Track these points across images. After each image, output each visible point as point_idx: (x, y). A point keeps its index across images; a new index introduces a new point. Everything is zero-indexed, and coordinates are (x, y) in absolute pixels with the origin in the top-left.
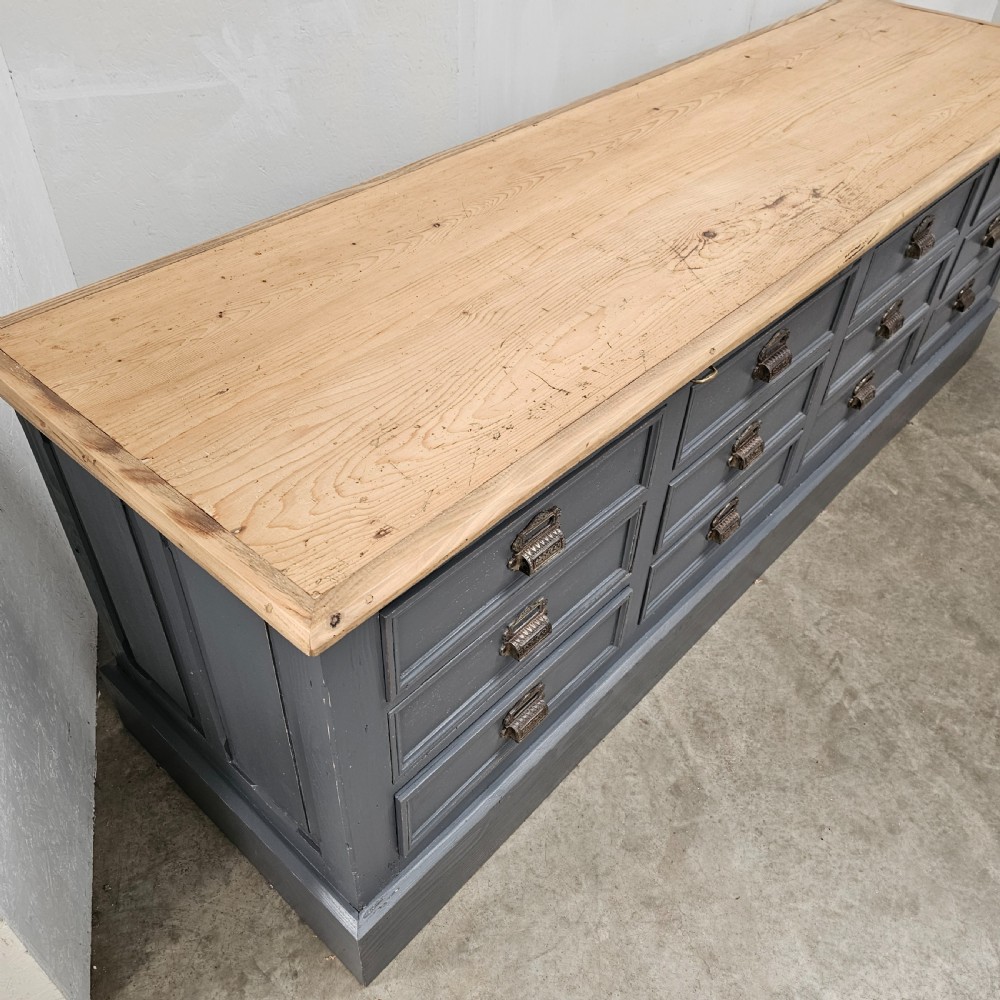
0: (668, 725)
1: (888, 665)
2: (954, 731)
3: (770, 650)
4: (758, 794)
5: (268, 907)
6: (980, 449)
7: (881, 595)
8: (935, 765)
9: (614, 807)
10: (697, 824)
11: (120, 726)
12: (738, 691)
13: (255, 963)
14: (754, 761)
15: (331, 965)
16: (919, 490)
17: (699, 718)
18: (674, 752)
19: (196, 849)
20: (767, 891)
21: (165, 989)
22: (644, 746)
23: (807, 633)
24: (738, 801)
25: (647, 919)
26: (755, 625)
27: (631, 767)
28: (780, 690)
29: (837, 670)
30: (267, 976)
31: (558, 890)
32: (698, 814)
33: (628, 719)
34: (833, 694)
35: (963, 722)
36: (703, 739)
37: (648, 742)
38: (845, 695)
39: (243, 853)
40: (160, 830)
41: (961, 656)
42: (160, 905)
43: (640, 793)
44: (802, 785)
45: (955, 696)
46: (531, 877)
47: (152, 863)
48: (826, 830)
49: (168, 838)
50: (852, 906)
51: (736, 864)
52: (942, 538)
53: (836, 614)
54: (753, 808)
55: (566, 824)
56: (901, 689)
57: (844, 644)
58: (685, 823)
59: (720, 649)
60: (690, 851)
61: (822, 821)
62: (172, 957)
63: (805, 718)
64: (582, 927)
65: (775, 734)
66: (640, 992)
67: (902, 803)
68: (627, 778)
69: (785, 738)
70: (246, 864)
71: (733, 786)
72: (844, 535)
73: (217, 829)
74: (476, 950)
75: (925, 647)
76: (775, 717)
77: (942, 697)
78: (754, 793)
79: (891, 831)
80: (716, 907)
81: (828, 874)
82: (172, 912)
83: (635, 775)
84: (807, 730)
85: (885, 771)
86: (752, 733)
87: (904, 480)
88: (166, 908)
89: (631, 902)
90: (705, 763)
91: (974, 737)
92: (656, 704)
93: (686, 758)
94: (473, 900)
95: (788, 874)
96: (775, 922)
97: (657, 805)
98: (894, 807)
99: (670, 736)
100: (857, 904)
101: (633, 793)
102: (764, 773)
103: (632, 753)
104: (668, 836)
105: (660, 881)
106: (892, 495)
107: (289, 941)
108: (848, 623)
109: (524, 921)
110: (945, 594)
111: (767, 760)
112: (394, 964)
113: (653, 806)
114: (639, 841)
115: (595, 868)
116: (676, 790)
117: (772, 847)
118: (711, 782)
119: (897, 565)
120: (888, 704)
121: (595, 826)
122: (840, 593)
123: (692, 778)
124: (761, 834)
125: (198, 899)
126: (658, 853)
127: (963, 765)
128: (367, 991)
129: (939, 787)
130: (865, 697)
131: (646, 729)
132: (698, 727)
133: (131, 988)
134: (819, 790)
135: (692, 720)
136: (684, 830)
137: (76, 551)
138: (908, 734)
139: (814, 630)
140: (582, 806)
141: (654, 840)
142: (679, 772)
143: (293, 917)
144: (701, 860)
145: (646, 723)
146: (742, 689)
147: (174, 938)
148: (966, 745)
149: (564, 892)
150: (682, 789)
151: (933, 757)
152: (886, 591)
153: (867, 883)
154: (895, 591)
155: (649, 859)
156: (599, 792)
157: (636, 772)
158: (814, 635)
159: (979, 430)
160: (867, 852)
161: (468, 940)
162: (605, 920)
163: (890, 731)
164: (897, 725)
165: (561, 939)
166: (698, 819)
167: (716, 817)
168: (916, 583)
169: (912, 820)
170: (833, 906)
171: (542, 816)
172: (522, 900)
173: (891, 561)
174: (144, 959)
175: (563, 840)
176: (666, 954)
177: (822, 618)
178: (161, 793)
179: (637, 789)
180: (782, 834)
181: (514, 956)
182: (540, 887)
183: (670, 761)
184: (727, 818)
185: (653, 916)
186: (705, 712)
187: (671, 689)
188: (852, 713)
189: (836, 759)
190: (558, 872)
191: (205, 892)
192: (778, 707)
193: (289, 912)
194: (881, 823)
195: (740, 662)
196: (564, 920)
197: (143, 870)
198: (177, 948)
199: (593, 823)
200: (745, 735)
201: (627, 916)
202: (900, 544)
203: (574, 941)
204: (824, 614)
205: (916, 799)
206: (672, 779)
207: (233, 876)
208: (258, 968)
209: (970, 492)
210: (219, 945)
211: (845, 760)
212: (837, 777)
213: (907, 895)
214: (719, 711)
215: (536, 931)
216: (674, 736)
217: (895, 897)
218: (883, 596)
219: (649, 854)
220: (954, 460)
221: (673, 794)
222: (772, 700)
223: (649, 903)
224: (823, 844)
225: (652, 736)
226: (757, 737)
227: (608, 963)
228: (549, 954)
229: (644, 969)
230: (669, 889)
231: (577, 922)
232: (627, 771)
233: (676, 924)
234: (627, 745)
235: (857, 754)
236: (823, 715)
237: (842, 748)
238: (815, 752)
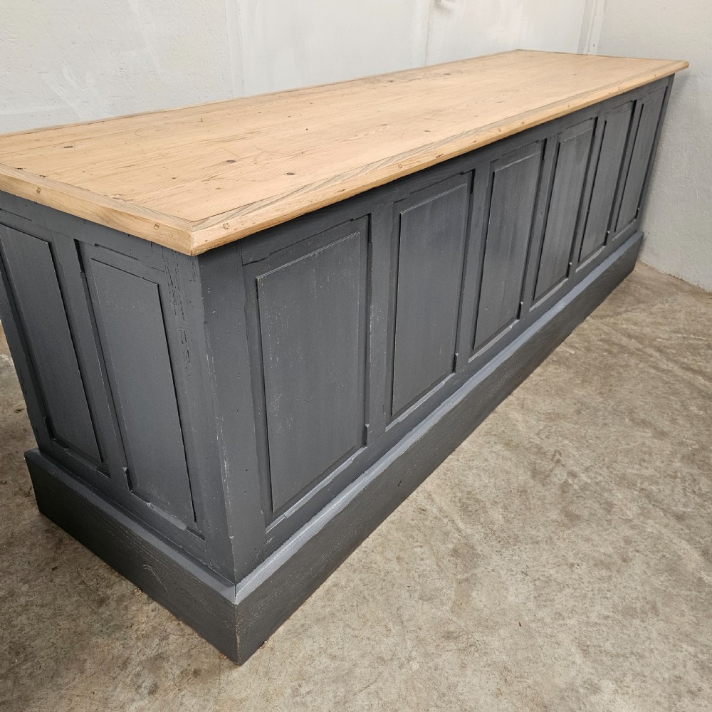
0: (441, 510)
1: (595, 454)
2: (652, 490)
3: (507, 453)
4: (519, 548)
5: (120, 686)
6: (622, 324)
7: (578, 412)
8: (644, 513)
9: (408, 571)
10: (476, 575)
12: (489, 482)
14: (511, 526)
16: (588, 350)
17: (464, 503)
18: (449, 527)
19: (53, 649)
20: (540, 614)
22: (425, 526)
23: (531, 440)
24: (504, 555)
25: (448, 648)
26: (493, 439)
27: (417, 541)
28: (520, 478)
29: (558, 461)
31: (372, 637)
32: (475, 568)
34: (559, 476)
35: (657, 483)
36: (470, 516)
37: (427, 523)
38: (568, 476)
40: (19, 638)
41: (644, 444)
42: (20, 697)
43: (427, 558)
44: (551, 538)
45: (647, 468)
46: (348, 630)
47: (12, 665)
48: (576, 566)
49: (27, 643)
50: (608, 617)
51: (511, 599)
52: (611, 375)
53: (550, 427)
54: (517, 558)
55: (371, 588)
56: (608, 468)
57: (560, 444)
58: (467, 575)
59: (471, 456)
60: (474, 594)
61: (571, 561)
63: (542, 494)
64: (395, 663)
65: (523, 507)
66: (453, 705)
67: (628, 541)
68: (415, 549)
69: (531, 509)
71: (499, 545)
72: (544, 379)
74: (308, 693)
75: (617, 440)
76: (520, 495)
77: (637, 469)
78: (515, 547)
79: (624, 560)
80: (502, 632)
81: (585, 596)
82: (31, 702)
83: (421, 546)
84: (546, 501)
85: (609, 521)
86: (505, 508)
87: (577, 345)
88: (25, 700)
89: (434, 637)
90: (475, 533)
91: (667, 492)
92: (429, 497)
93: (459, 530)
95: (553, 600)
96: (551, 636)
97: (442, 566)
98: (622, 544)
99: (444, 517)
100: (611, 614)
101: (422, 559)
102: (520, 533)
103: (417, 532)
104: (455, 585)
105: (454, 619)
106: (571, 354)
108: (560, 432)
109: (347, 665)
110: (623, 407)
111: (521, 525)
113: (439, 566)
114: (433, 593)
115: (400, 616)
116: (455, 552)
117: (537, 583)
118: (480, 544)
119: (585, 394)
120: (600, 478)
121: (396, 586)
122: (549, 414)
123: (466, 544)
124: (527, 575)
125: (55, 688)
126: (449, 599)
127: (665, 511)
129: (651, 527)
130: (583, 475)
131: (424, 515)
132: (464, 508)
134: (564, 539)
135: (459, 505)
136: (467, 580)
138: (620, 496)
139: (536, 437)
140: (383, 573)
141: (445, 590)
142: (455, 541)
144: (484, 599)
145: (424, 510)
146: (492, 480)
148: (663, 497)
149: (377, 638)
150: (459, 551)
151: (642, 508)
152: (582, 409)
153: (615, 598)
154: (587, 409)
155: (443, 604)
156: (395, 562)
158: (537, 440)
159: (619, 314)
160: (610, 578)
161: (300, 686)
162: (414, 654)
163: (606, 494)
164: (610, 491)
165: (380, 673)
166: (475, 571)
167: (490, 568)
169: (637, 551)
170: (594, 618)
172: (342, 648)
173: (580, 392)
175: (371, 600)
176: (469, 672)
177: (541, 430)
179: (424, 556)
180: (542, 573)
181: (341, 692)
182: (356, 637)
183: (447, 534)
184: (498, 568)
185: (452, 645)
186: (468, 498)
187: (439, 486)
188: (576, 487)
189: (572, 518)
190: (370, 624)
191: (60, 681)
192: (521, 489)
194: (615, 556)
195: (486, 463)
196: (381, 660)
199: (394, 584)
200: (501, 510)
201: (431, 649)
202: (583, 381)
203: (390, 674)
204: (541, 428)
205: (636, 536)
206: (451, 546)
207: (88, 665)
209: (623, 349)
211: (578, 517)
212: (575, 529)
213: (647, 603)
214: (478, 496)
215: (358, 671)
216: (447, 517)
217: (639, 605)
218: (580, 413)
219: (442, 601)
220: (607, 331)
221: (453, 556)
222: (516, 485)
223: (448, 636)
225: (430, 518)
226: (510, 509)
227: (421, 686)
228: (371, 687)
229: (453, 687)
230: (463, 624)
231: (392, 659)
232: (415, 545)
233: (472, 649)
234: (412, 527)
235: (586, 513)
236: (555, 490)
237: (574, 510)
238: (555, 515)
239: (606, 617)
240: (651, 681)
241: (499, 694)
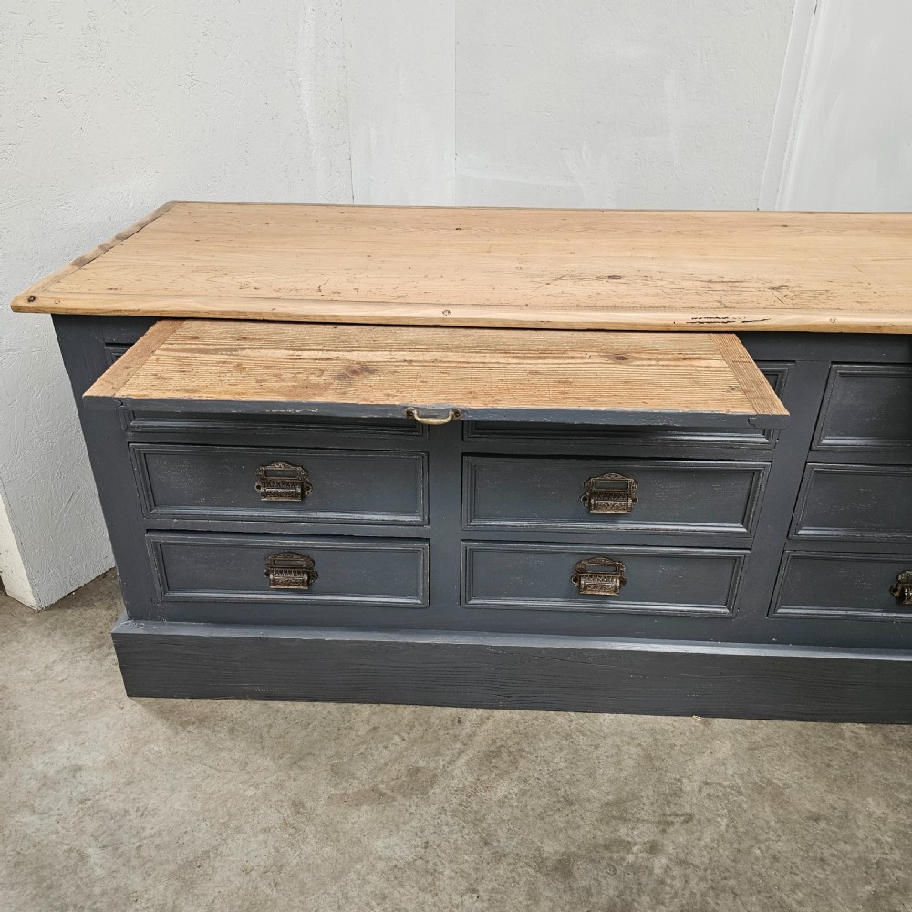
0: (471, 736)
1: (729, 864)
3: (630, 764)
4: (464, 827)
7: (815, 818)
9: (363, 743)
10: (395, 800)
12: (557, 763)
14: (496, 809)
17: (499, 752)
18: (449, 753)
20: (373, 878)
21: (77, 623)
22: (435, 731)
23: (685, 780)
24: (443, 817)
25: (282, 810)
26: (646, 740)
27: (409, 734)
28: (593, 791)
29: (670, 824)
31: (266, 749)
32: (404, 796)
33: (453, 710)
34: (635, 832)
36: (482, 764)
37: (442, 732)
43: (390, 751)
44: (505, 855)
46: (265, 729)
48: (475, 895)
51: (379, 844)
53: (740, 793)
54: (447, 830)
55: (324, 724)
56: (712, 888)
57: (710, 815)
58: (389, 792)
59: (589, 730)
60: (364, 808)
61: (481, 888)
62: (97, 614)
63: (581, 823)
64: (246, 777)
65: (540, 809)
66: (218, 837)
68: (396, 737)
69: (543, 819)
71: (455, 806)
72: (855, 754)
74: (189, 732)
75: (797, 886)
76: (559, 801)
78: (463, 824)
80: (328, 849)
83: (404, 740)
84: (570, 832)
86: (523, 793)
89: (289, 794)
90: (459, 777)
92: (482, 721)
93: (451, 762)
94: (224, 710)
95: (402, 885)
96: (347, 898)
97: (389, 766)
99: (462, 742)
101: (386, 747)
102: (490, 821)
103: (422, 728)
104: (367, 787)
105: (322, 802)
108: (740, 807)
109: (229, 744)
111: (506, 818)
112: (153, 700)
113: (386, 764)
114: (346, 772)
115: (301, 759)
116: (415, 771)
117: (419, 862)
118: (444, 789)
119: (878, 814)
120: (678, 884)
121: (337, 741)
122: (771, 784)
123: (435, 776)
124: (426, 847)
126: (346, 789)
128: (124, 698)
130: (664, 860)
131: (453, 725)
132: (491, 755)
134: (513, 870)
135: (493, 748)
136: (382, 795)
139: (696, 784)
140: (347, 725)
141: (355, 781)
142: (433, 765)
144: (363, 819)
145: (459, 722)
146: (563, 765)
147: (109, 608)
149: (267, 753)
150: (419, 774)
152: (827, 819)
154: (839, 827)
155: (337, 785)
156: (368, 728)
157: (406, 739)
158: (690, 787)
161: (193, 724)
162: (263, 786)
163: (646, 899)
164: (660, 903)
166: (399, 798)
167: (413, 809)
168: (877, 841)
171: (320, 708)
172: (244, 734)
173: (874, 805)
174: (90, 605)
175: (309, 730)
176: (261, 837)
177: (720, 785)
179: (392, 748)
180: (438, 863)
181: (198, 752)
182: (261, 737)
183: (438, 754)
184: (418, 817)
185: (288, 812)
186: (510, 752)
187: (509, 721)
188: (630, 858)
189: (561, 868)
190: (281, 740)
192: (572, 798)
195: (590, 749)
196: (245, 766)
198: (104, 613)
199: (338, 738)
200: (516, 790)
203: (232, 778)
204: (726, 783)
206: (422, 763)
211: (568, 875)
212: (541, 878)
214: (522, 761)
215: (225, 754)
216: (465, 745)
218: (816, 820)
219: (340, 784)
221: (408, 771)
222: (575, 791)
223: (297, 805)
224: (457, 899)
225: (450, 731)
226: (524, 799)
227: (229, 806)
228: (213, 771)
229: (238, 830)
230: (319, 811)
231: (249, 772)
232: (402, 734)
233: (292, 830)
234: (427, 722)
235: (584, 883)
236: (602, 835)
237: (580, 868)
238: (551, 848)
241: (246, 871)
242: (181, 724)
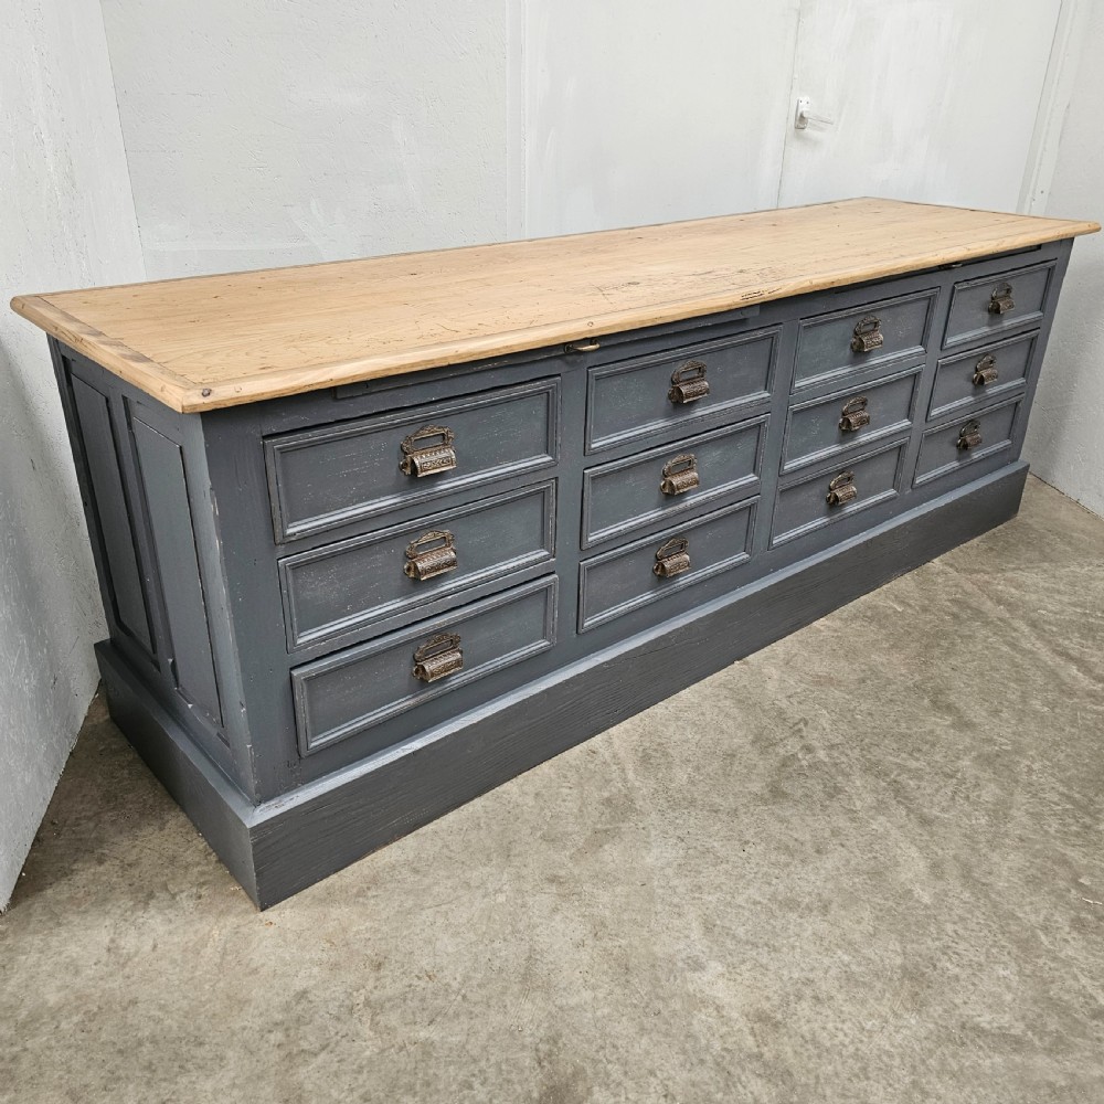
0: (615, 756)
1: (854, 732)
2: (909, 784)
3: (735, 711)
4: (689, 813)
5: (192, 849)
6: (999, 584)
7: (862, 681)
8: (880, 808)
9: (542, 809)
10: (620, 828)
11: (108, 716)
12: (693, 738)
13: (166, 885)
14: (693, 788)
15: (234, 893)
16: (925, 610)
17: (648, 754)
18: (615, 776)
19: (142, 804)
20: (675, 882)
21: (80, 895)
22: (586, 768)
23: (776, 702)
24: (667, 816)
25: (547, 890)
26: (725, 692)
27: (569, 782)
28: (735, 740)
29: (800, 730)
30: (173, 896)
31: (468, 862)
32: (623, 821)
33: (578, 749)
34: (789, 747)
35: (920, 778)
36: (647, 769)
38: (802, 748)
39: (183, 809)
40: (116, 788)
41: (932, 732)
42: (96, 838)
43: (571, 801)
44: (736, 810)
45: (918, 760)
46: (445, 850)
47: (100, 810)
48: (750, 844)
49: (121, 794)
50: (760, 903)
51: (649, 860)
52: (939, 645)
53: (812, 691)
54: (681, 822)
55: (491, 817)
56: (862, 750)
57: (813, 713)
58: (609, 826)
59: (685, 707)
60: (606, 847)
61: (748, 838)
62: (94, 874)
63: (754, 762)
64: (482, 891)
65: (720, 772)
66: (523, 943)
67: (835, 833)
68: (562, 790)
69: (729, 775)
70: (183, 818)
71: (666, 805)
72: (838, 636)
73: (166, 792)
74: (374, 897)
75: (897, 721)
76: (725, 759)
77: (903, 759)
78: (685, 811)
79: (818, 852)
80: (618, 889)
81: (743, 877)
82: (105, 844)
83: (570, 788)
84: (754, 771)
85: (824, 808)
86: (697, 768)
87: (911, 602)
88: (101, 841)
89: (537, 877)
90: (643, 786)
91: (929, 791)
92: (609, 740)
93: (625, 780)
94: (383, 862)
95: (701, 872)
96: (676, 906)
97: (585, 811)
98: (827, 834)
99: (615, 764)
100: (765, 901)
102: (699, 798)
103: (574, 773)
104: (589, 833)
105: (570, 865)
106: (896, 611)
107: (202, 873)
108: (821, 699)
109: (427, 881)
110: (929, 685)
111: (707, 789)
112: (294, 898)
113: (581, 811)
114: (559, 835)
115: (509, 850)
116: (608, 802)
117: (691, 851)
118: (644, 800)
119: (885, 661)
120: (844, 759)
121: (519, 821)
122: (820, 677)
123: (626, 796)
124: (683, 841)
125: (131, 838)
126: (574, 845)
127: (910, 811)
128: (261, 915)
129: (879, 824)
130: (822, 752)
131: (592, 757)
132: (645, 759)
133: (49, 892)
134: (752, 815)
135: (640, 755)
136: (606, 831)
137: (85, 504)
138: (858, 783)
139: (785, 701)
140: (512, 805)
141: (574, 836)
142: (614, 790)
143: (213, 858)
144: (615, 854)
145: (594, 752)
146: (698, 737)
147: (101, 862)
148: (918, 796)
149: (473, 865)
150: (614, 801)
151: (881, 802)
152: (868, 678)
153: (781, 887)
154: (878, 679)
155: (564, 848)
156: (531, 797)
157: (572, 786)
158: (783, 704)
159: (1003, 571)
160: (787, 865)
161: (369, 889)
162: (506, 887)
163: (840, 778)
164: (848, 775)
165: (458, 898)
166: (621, 825)
167: (641, 825)
168: (901, 675)
169: (843, 846)
170: (740, 900)
171: (470, 809)
172: (430, 866)
173: (880, 658)
174: (66, 873)
175: (485, 828)
176: (558, 917)
177: (797, 693)
178: (126, 763)
179: (569, 798)
180: (703, 843)
181: (409, 904)
182: (450, 858)
183: (608, 781)
184: (650, 827)
185: (554, 889)
186: (655, 750)
187: (626, 731)
188: (804, 763)
189: (777, 793)
190: (472, 850)
191: (139, 833)
192: (729, 752)
193: (210, 854)
194: (809, 845)
195: (701, 717)
196: (467, 885)
197: (88, 814)
198: (101, 869)
199: (518, 818)
200: (690, 770)
201: (528, 887)
202: (893, 646)
203: (470, 899)
204: (798, 690)
205: (852, 830)
206: (606, 794)
207: (169, 825)
208: (167, 890)
209: (978, 614)
210: (138, 870)
211: (785, 795)
212: (774, 807)
213: (820, 901)
214: (670, 750)
215: (436, 889)
216: (618, 764)
217: (807, 900)
218: (864, 682)
219: (565, 845)
220: (969, 590)
221: (604, 805)
222: (725, 747)
223: (553, 880)
224: (744, 855)
225: (597, 762)
226: (702, 771)
227: (498, 918)
228: (444, 907)
229: (532, 927)
230: (577, 872)
231: (478, 887)
232: (564, 784)
233: (574, 897)
234: (571, 766)
235: (800, 792)
236: (774, 762)
237: (786, 786)
238: (756, 787)
239: (756, 903)
240: (772, 976)
241: (580, 945)
242: (358, 895)
